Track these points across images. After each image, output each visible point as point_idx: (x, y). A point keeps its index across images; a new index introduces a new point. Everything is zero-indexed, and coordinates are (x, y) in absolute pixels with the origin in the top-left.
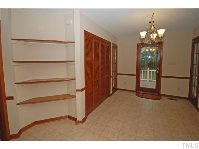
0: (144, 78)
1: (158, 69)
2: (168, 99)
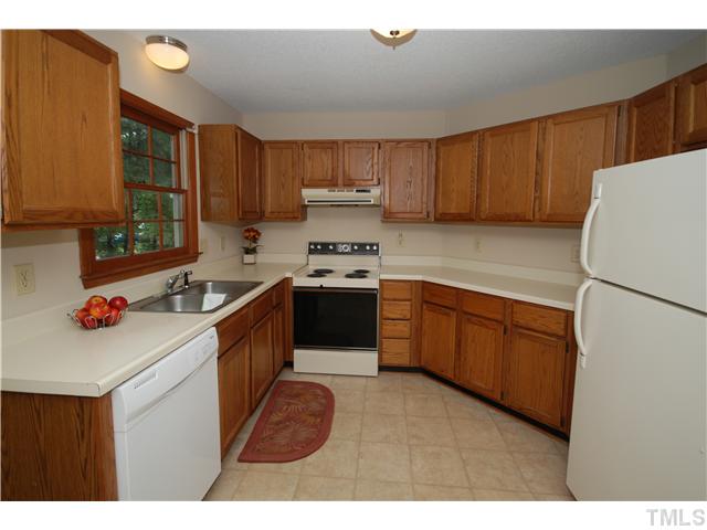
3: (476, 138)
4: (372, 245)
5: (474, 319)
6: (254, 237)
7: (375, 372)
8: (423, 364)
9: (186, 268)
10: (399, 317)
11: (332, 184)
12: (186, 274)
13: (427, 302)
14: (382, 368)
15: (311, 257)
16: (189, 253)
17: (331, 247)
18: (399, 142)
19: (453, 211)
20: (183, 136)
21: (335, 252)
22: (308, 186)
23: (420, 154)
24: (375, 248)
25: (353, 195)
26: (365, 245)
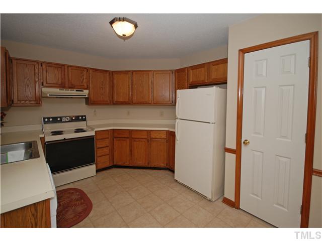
3: (130, 74)
4: (82, 116)
5: (136, 140)
8: (115, 163)
10: (103, 146)
11: (62, 86)
13: (116, 138)
17: (59, 119)
18: (96, 70)
19: (121, 100)
21: (61, 121)
22: (46, 87)
24: (84, 118)
25: (74, 92)
26: (79, 117)
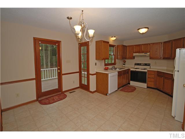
0: (51, 77)
1: (59, 67)
2: (70, 93)
3: (171, 42)
4: (148, 64)
5: (166, 78)
6: (125, 62)
7: (146, 87)
8: (157, 87)
9: (114, 66)
10: (151, 77)
11: (139, 52)
12: (114, 67)
13: (158, 75)
14: (148, 87)
15: (135, 66)
16: (114, 64)
17: (139, 64)
18: (154, 43)
19: (166, 57)
20: (115, 47)
22: (135, 53)
23: (159, 46)
25: (143, 54)
26: (147, 64)
